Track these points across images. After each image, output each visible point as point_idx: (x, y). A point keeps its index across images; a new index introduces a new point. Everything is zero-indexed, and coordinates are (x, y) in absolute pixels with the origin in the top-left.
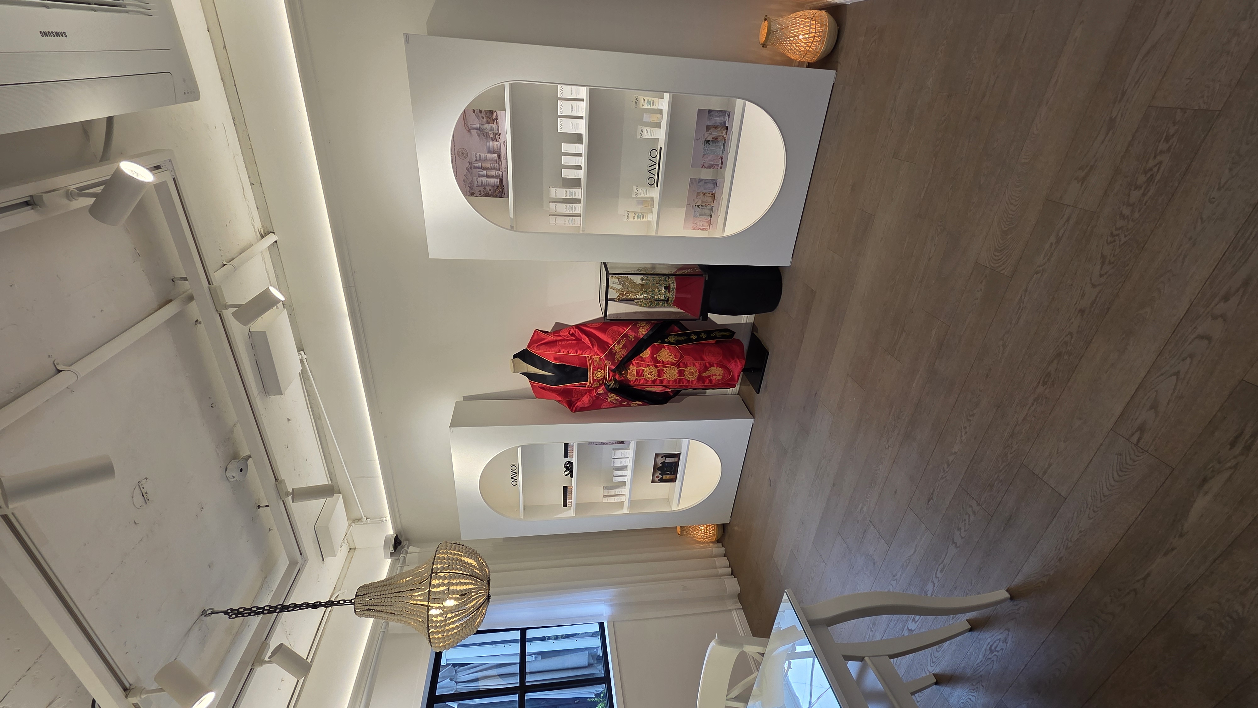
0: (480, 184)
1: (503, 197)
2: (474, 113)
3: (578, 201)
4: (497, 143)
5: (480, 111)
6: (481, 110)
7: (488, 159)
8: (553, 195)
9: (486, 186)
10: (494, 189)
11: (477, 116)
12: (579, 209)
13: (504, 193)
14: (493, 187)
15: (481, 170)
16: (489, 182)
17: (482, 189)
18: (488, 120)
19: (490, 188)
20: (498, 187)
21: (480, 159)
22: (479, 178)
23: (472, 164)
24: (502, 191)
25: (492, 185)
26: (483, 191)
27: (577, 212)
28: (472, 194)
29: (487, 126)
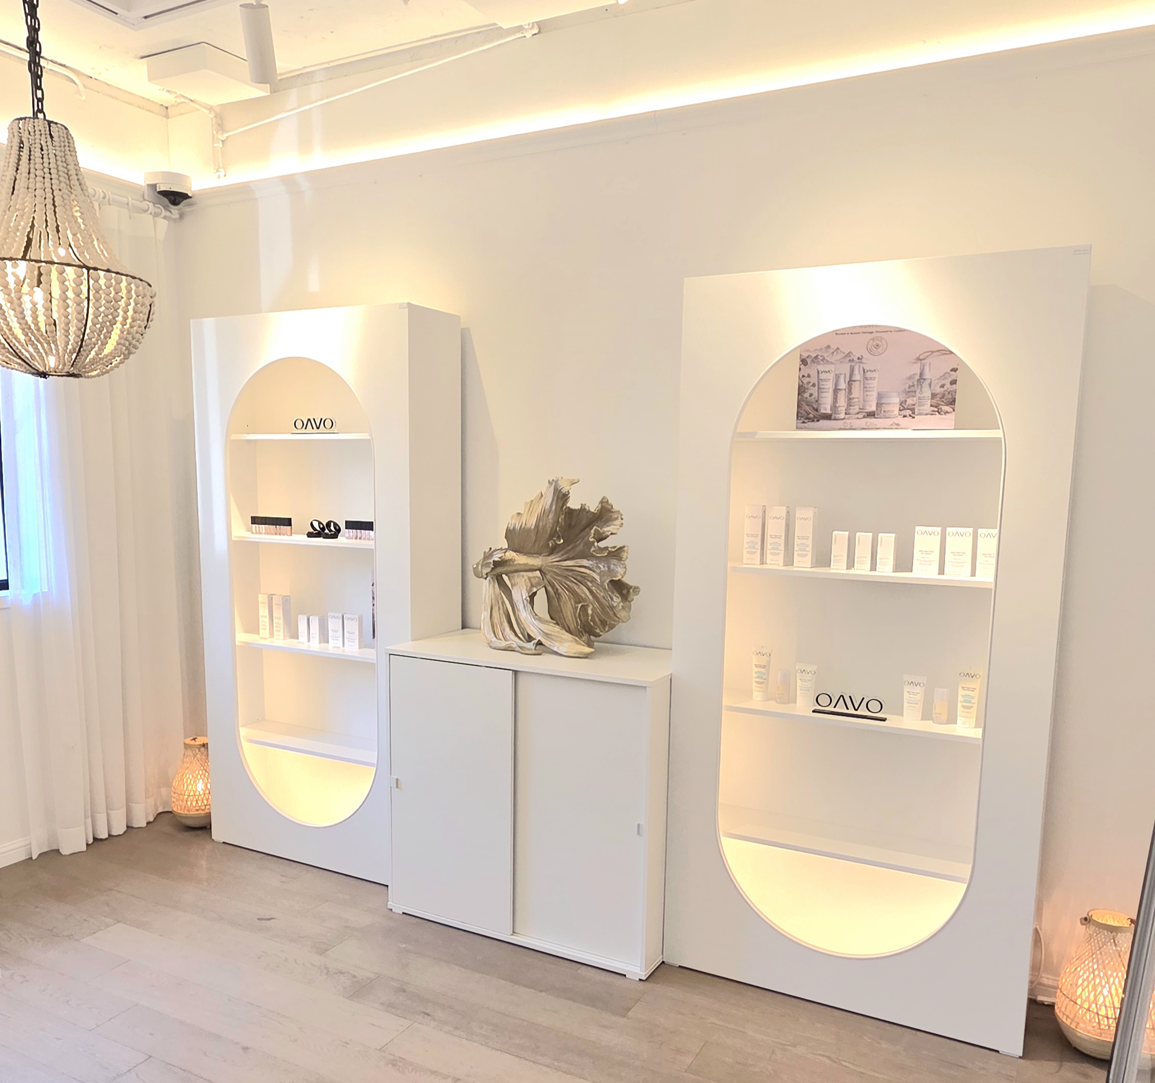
0: (822, 376)
1: (797, 419)
2: (951, 370)
3: (789, 560)
4: (896, 412)
5: (954, 382)
6: (956, 384)
7: (868, 393)
8: (800, 513)
9: (819, 388)
10: (812, 403)
11: (944, 377)
12: (775, 562)
13: (806, 421)
14: (817, 401)
15: (848, 379)
16: (824, 395)
17: (814, 380)
18: (939, 396)
19: (815, 395)
20: (817, 410)
21: (867, 379)
22: (832, 374)
23: (859, 362)
24: (809, 419)
25: (820, 399)
26: (810, 382)
27: (769, 558)
28: (804, 362)
29: (927, 393)
